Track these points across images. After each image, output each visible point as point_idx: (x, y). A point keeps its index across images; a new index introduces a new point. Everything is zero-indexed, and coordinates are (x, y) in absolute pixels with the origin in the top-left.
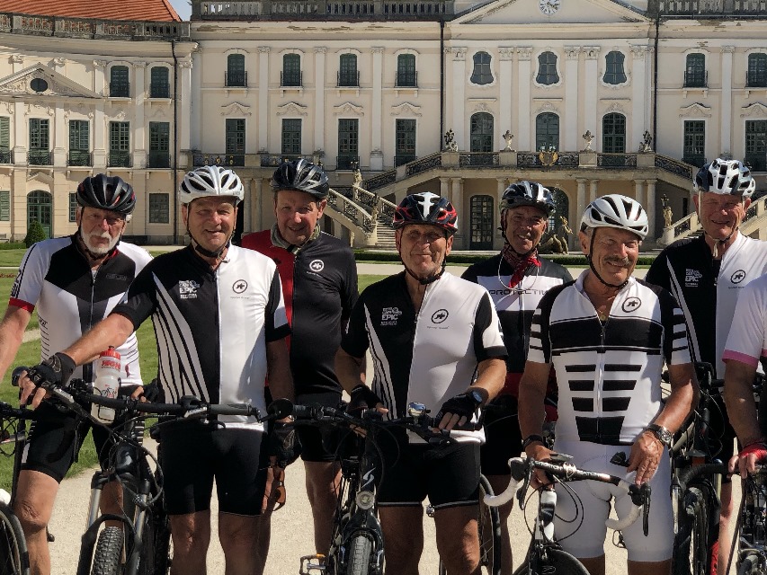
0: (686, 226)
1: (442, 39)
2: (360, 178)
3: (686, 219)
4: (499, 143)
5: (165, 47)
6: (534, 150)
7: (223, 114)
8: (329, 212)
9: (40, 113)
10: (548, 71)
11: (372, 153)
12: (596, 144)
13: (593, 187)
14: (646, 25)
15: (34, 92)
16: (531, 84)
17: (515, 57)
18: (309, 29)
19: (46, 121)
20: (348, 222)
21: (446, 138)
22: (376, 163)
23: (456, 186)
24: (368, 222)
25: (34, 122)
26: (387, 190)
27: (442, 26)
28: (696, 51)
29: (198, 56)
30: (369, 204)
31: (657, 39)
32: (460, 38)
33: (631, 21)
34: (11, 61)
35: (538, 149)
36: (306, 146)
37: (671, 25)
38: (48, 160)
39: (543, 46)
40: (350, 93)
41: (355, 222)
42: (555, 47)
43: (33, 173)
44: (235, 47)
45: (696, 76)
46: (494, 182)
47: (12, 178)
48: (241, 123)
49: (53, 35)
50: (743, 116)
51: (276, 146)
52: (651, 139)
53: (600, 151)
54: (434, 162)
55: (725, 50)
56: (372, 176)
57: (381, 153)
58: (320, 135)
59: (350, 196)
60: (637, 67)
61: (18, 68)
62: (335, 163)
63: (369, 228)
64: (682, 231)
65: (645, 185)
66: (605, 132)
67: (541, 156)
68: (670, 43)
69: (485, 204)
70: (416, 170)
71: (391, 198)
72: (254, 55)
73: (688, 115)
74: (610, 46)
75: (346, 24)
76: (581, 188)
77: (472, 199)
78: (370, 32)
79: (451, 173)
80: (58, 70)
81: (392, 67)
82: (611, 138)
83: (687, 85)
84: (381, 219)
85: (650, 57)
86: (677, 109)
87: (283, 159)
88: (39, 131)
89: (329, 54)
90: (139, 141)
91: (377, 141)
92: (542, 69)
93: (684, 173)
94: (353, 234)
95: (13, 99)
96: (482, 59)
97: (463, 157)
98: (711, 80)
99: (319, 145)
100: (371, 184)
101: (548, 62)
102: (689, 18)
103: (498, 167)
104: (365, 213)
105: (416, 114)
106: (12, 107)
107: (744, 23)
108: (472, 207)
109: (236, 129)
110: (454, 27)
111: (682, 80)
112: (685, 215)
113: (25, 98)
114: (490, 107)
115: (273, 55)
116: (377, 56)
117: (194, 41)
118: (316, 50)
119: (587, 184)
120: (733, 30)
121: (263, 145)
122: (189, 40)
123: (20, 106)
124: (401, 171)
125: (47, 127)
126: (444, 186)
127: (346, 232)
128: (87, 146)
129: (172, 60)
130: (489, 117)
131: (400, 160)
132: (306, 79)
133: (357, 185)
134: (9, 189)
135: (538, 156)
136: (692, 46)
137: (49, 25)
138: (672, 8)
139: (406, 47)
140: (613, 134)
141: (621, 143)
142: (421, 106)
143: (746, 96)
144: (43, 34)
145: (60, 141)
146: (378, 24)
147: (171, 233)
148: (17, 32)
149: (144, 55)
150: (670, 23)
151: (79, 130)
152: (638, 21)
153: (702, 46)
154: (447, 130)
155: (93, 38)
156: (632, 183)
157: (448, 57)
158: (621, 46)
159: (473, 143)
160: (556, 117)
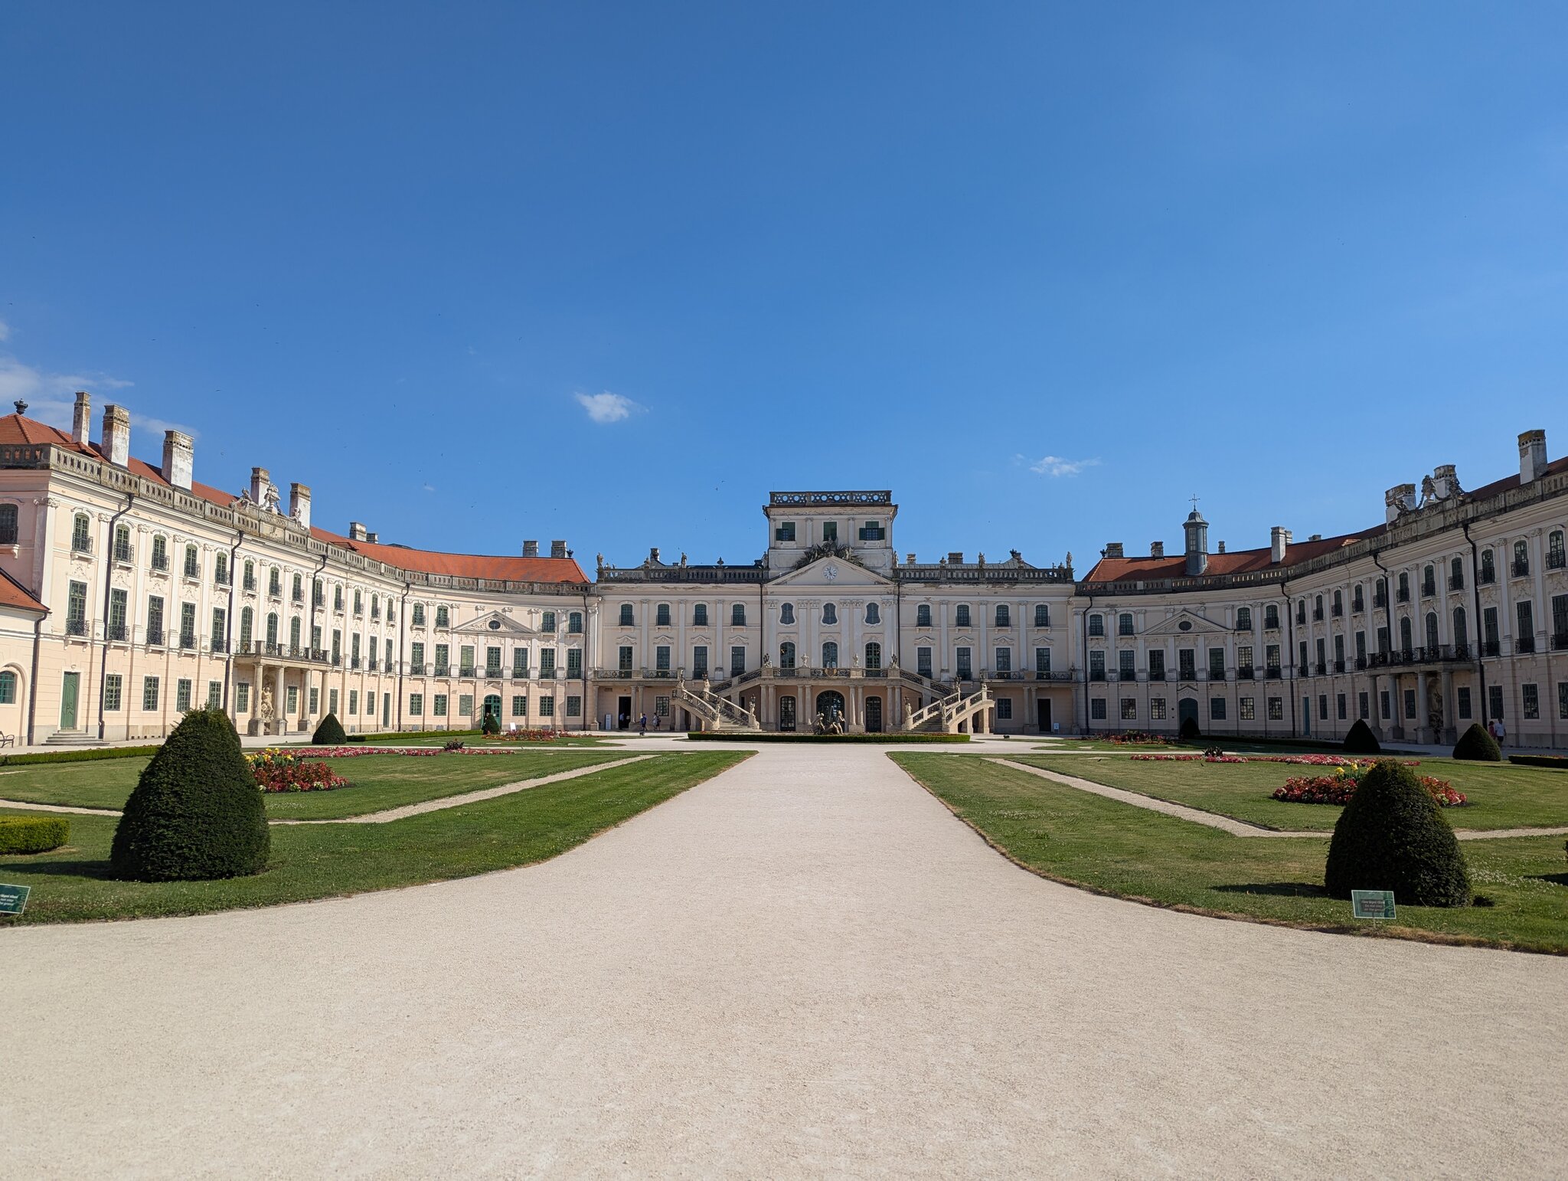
0: (921, 716)
1: (761, 596)
2: (709, 685)
3: (920, 712)
4: (798, 663)
5: (579, 599)
6: (822, 667)
7: (618, 644)
8: (687, 708)
9: (494, 643)
10: (830, 616)
11: (717, 669)
12: (861, 662)
13: (860, 691)
14: (892, 587)
15: (491, 630)
16: (819, 623)
17: (809, 606)
18: (675, 588)
19: (499, 649)
20: (700, 715)
21: (764, 659)
22: (719, 675)
23: (771, 690)
24: (714, 714)
25: (490, 649)
26: (726, 693)
27: (761, 587)
28: (924, 603)
29: (601, 606)
30: (714, 702)
31: (899, 596)
32: (772, 593)
33: (882, 584)
34: (477, 609)
35: (825, 666)
36: (672, 666)
37: (907, 587)
38: (500, 674)
39: (826, 600)
40: (701, 630)
41: (706, 714)
42: (834, 600)
43: (489, 683)
44: (626, 599)
45: (924, 620)
46: (796, 687)
47: (475, 686)
48: (630, 649)
49: (505, 592)
50: (955, 645)
51: (653, 667)
52: (897, 659)
53: (864, 667)
54: (757, 674)
55: (941, 603)
56: (716, 683)
57: (721, 669)
58: (682, 659)
59: (702, 698)
60: (886, 613)
61: (481, 613)
62: (691, 675)
63: (714, 718)
64: (918, 720)
65: (893, 689)
66: (867, 655)
67: (826, 671)
68: (907, 598)
69: (790, 702)
70: (744, 680)
71: (729, 698)
72: (638, 605)
73: (920, 644)
74: (869, 599)
75: (699, 585)
76: (852, 691)
77: (781, 700)
78: (715, 590)
79: (767, 682)
80: (508, 614)
81: (730, 613)
82: (871, 659)
83: (919, 625)
84: (722, 712)
85: (895, 607)
86: (914, 639)
87: (658, 672)
88: (494, 654)
89: (688, 605)
90: (561, 661)
91: (719, 660)
92: (826, 613)
93: (918, 681)
94: (703, 722)
95: (478, 634)
96: (787, 608)
97: (775, 670)
98: (934, 621)
99: (681, 664)
100: (714, 689)
101: (829, 609)
102: (919, 582)
103: (798, 677)
104: (711, 708)
105: (745, 644)
106: (476, 639)
107: (953, 586)
108: (781, 704)
109: (626, 654)
110: (769, 587)
111: (915, 621)
112: (920, 709)
113: (486, 633)
114: (793, 639)
115: (651, 605)
116: (720, 606)
117: (598, 596)
118: (680, 602)
119: (856, 688)
120: (946, 590)
121: (644, 665)
122: (593, 595)
123: (481, 638)
124: (736, 680)
125: (499, 653)
126: (763, 690)
127: (699, 721)
128: (526, 665)
129: (584, 608)
130: (793, 645)
131: (733, 675)
132: (673, 620)
133: (707, 690)
134: (473, 694)
135: (824, 670)
136: (921, 600)
137: (502, 585)
138: (908, 576)
139: (738, 600)
140: (872, 656)
141: (878, 660)
142: (747, 637)
143: (957, 632)
144: (499, 592)
145: (508, 661)
146: (720, 585)
147: (582, 723)
148: (481, 591)
149: (564, 606)
150: (905, 586)
151: (521, 655)
152: (887, 584)
153: (928, 600)
154: (765, 654)
155: (532, 594)
156: (885, 688)
157: (765, 606)
158: (877, 600)
159: (782, 662)
160: (836, 645)
